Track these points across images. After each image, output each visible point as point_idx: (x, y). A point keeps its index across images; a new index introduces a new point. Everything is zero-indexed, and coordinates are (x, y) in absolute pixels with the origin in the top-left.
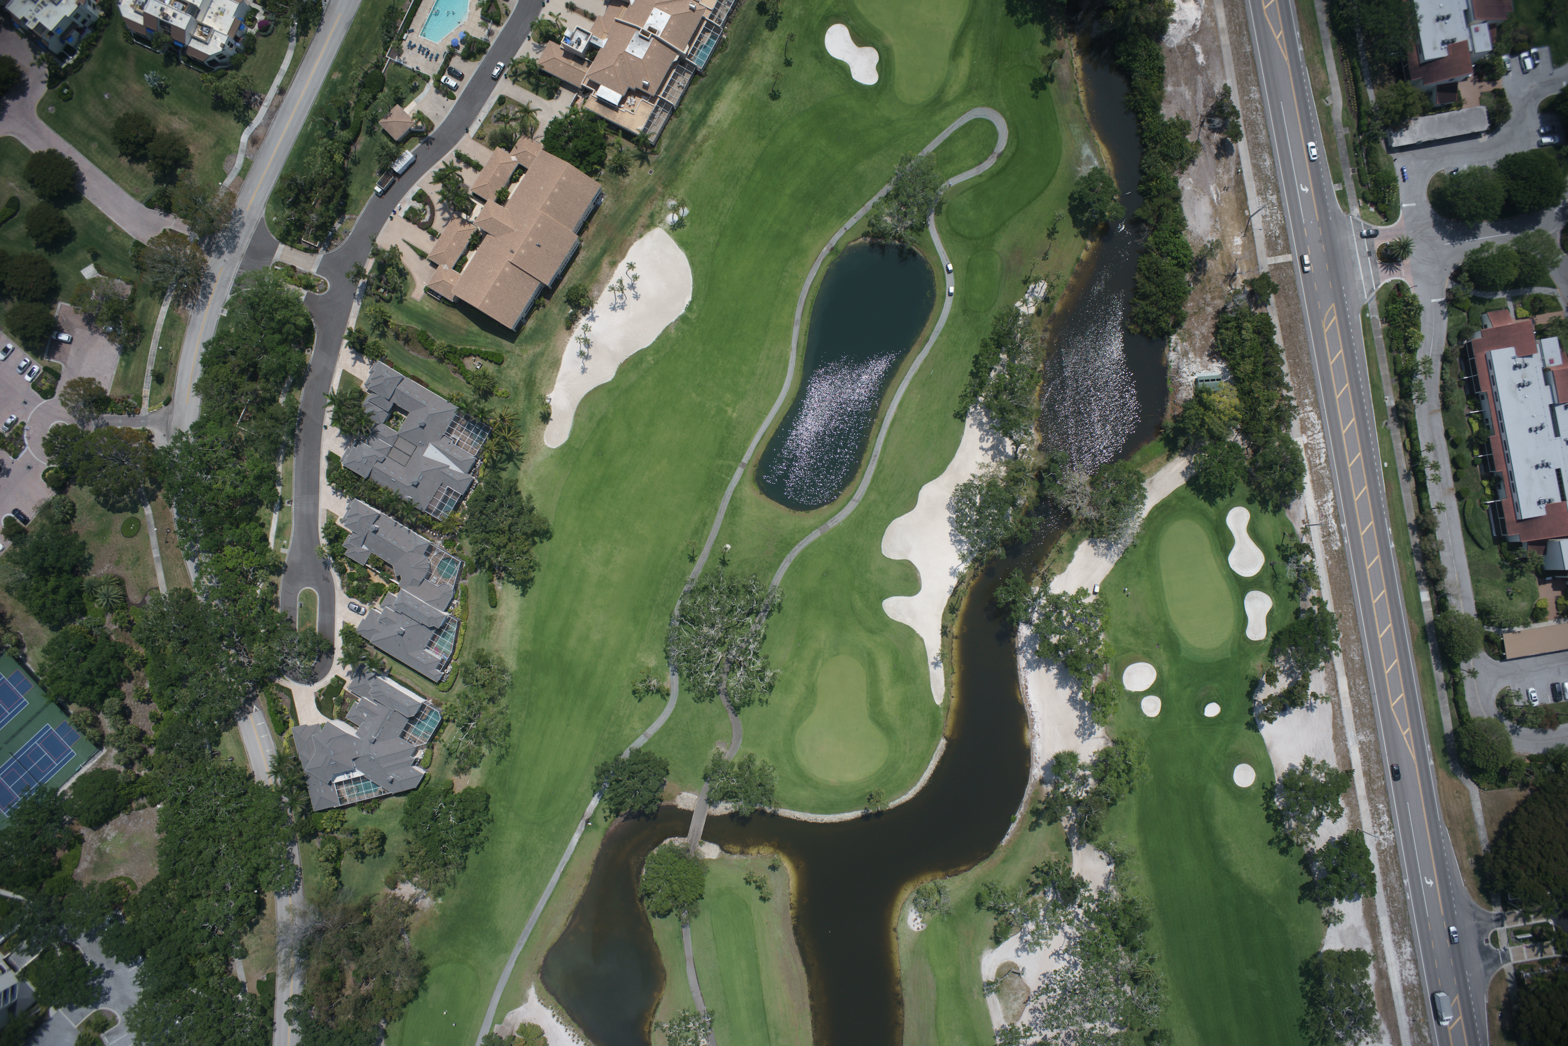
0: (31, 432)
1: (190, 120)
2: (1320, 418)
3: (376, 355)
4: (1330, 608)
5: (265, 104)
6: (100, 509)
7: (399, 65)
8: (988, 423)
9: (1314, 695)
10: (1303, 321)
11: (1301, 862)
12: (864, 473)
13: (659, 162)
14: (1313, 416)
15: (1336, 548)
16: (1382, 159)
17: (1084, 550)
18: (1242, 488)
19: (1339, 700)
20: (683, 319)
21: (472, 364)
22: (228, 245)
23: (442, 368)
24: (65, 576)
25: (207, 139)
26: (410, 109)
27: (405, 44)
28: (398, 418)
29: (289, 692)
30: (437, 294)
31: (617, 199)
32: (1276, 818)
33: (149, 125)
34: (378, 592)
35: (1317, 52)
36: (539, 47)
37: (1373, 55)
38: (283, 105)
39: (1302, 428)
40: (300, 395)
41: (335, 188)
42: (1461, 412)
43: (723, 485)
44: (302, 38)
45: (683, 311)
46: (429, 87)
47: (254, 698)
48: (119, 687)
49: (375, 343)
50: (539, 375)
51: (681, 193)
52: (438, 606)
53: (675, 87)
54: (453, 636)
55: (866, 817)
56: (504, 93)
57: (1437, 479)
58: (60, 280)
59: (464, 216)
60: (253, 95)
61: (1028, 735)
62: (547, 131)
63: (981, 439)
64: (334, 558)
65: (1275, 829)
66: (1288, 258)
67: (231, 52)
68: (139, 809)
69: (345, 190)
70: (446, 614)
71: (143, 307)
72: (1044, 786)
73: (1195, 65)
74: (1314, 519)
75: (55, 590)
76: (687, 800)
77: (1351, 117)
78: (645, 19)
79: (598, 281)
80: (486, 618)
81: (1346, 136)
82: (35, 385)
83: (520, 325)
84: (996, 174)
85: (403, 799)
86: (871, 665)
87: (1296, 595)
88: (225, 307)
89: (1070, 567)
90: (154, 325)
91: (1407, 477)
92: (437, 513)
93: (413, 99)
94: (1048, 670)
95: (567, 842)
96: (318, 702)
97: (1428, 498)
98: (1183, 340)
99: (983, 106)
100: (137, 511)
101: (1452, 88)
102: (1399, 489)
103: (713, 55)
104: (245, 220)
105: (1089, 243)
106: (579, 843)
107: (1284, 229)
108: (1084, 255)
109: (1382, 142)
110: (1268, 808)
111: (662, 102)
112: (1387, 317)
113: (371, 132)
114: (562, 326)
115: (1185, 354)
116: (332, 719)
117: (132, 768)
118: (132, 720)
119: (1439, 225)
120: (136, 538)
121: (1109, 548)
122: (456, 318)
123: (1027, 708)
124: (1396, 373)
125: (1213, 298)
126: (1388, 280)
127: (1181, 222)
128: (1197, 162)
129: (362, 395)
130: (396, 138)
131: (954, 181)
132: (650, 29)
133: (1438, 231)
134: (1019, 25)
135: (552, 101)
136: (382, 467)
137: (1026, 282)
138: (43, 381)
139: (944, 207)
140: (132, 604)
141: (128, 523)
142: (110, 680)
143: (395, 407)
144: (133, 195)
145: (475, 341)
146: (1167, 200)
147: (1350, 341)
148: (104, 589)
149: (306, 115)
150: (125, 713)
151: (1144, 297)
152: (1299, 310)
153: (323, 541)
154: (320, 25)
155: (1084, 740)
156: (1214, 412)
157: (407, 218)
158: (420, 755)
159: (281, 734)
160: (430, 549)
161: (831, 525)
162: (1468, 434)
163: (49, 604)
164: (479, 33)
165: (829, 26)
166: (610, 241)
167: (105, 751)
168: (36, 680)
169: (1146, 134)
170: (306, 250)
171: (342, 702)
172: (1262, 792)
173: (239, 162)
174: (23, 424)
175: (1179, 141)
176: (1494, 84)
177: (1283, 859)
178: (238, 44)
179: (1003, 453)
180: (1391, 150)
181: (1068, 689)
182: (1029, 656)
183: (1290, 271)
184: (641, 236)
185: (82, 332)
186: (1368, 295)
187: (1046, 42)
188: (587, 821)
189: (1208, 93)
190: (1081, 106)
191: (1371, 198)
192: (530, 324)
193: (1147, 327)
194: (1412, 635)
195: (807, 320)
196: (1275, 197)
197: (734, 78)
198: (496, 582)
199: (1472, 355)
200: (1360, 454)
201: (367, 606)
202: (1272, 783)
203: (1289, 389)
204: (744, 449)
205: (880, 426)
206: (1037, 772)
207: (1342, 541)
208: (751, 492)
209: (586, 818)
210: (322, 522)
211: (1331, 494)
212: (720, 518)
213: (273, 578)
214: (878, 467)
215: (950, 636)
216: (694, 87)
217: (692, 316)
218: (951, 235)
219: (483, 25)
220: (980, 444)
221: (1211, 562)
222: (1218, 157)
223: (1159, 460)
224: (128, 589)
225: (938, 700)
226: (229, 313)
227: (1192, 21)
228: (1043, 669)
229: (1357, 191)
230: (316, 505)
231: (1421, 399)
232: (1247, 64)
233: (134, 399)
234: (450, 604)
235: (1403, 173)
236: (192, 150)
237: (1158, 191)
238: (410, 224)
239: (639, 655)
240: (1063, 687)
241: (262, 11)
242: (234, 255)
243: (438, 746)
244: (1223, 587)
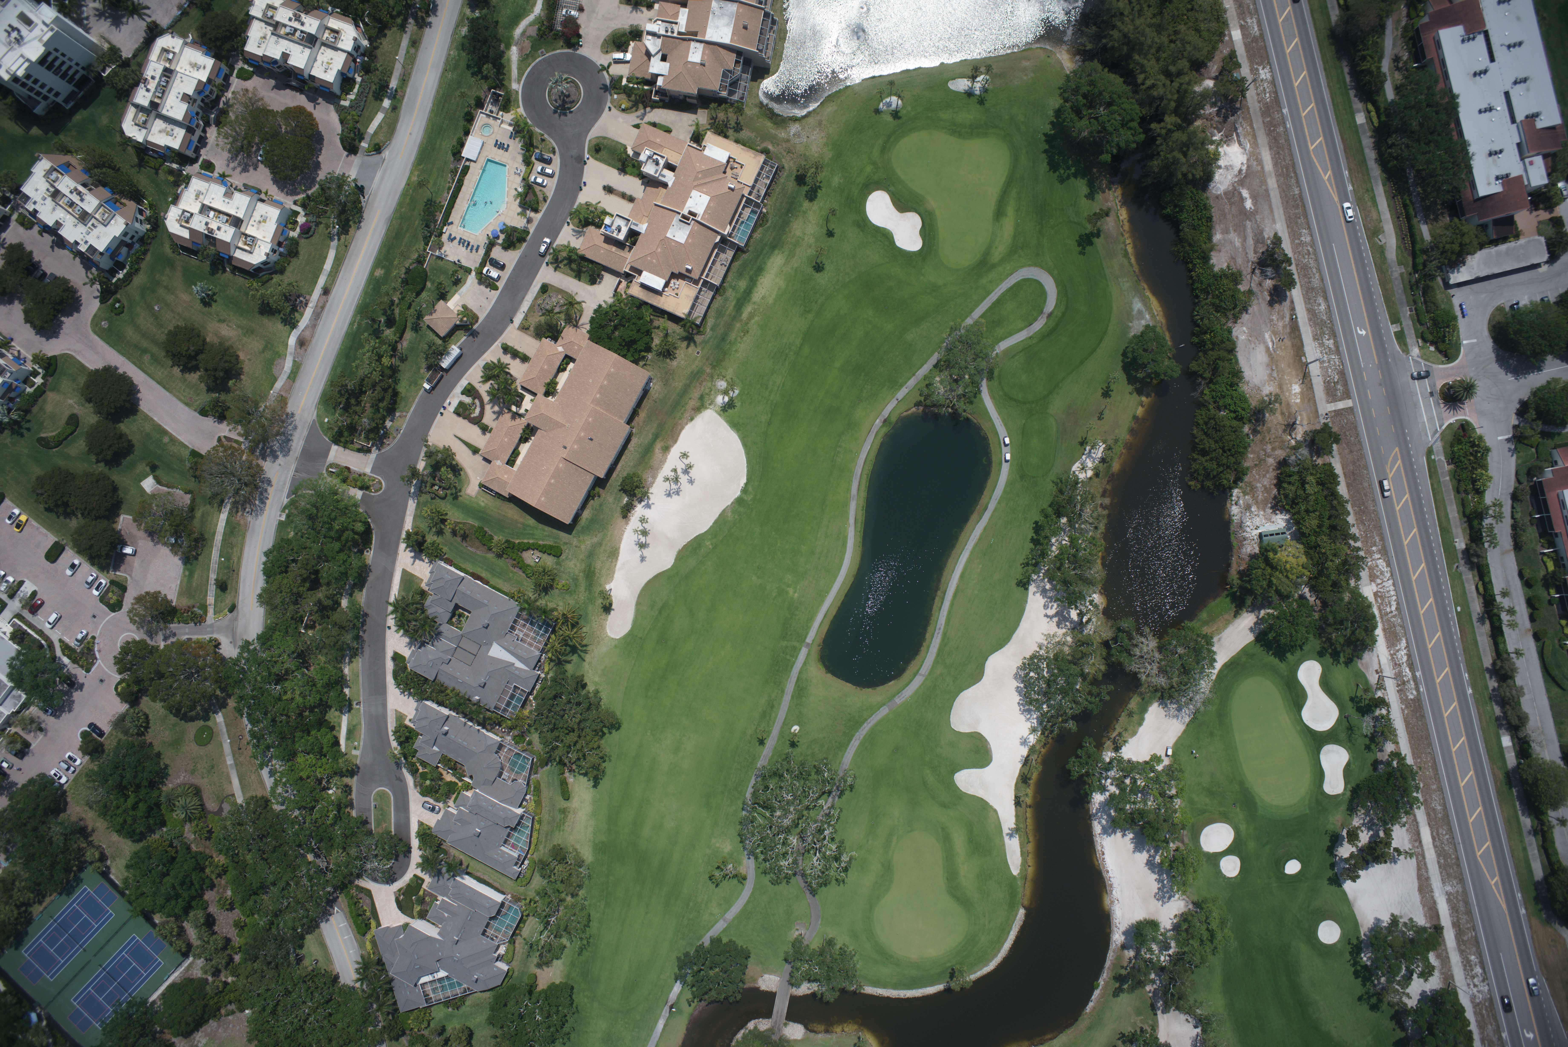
0: (102, 645)
1: (239, 326)
2: (1388, 565)
3: (435, 555)
4: (1410, 761)
5: (310, 305)
6: (173, 719)
7: (440, 258)
8: (1051, 590)
9: (1397, 850)
10: (1366, 467)
11: (1392, 1018)
12: (929, 647)
13: (705, 342)
14: (1382, 564)
15: (1411, 697)
16: (1439, 296)
17: (1154, 712)
18: (1314, 643)
19: (1423, 850)
20: (739, 501)
21: (531, 558)
22: (282, 449)
23: (501, 562)
24: (143, 791)
25: (256, 345)
26: (454, 303)
27: (445, 238)
28: (460, 616)
29: (368, 893)
30: (492, 490)
31: (666, 383)
32: (1364, 974)
33: (199, 336)
34: (451, 791)
35: (1367, 190)
36: (579, 233)
37: (1425, 191)
38: (328, 305)
39: (1370, 576)
40: (362, 597)
41: (385, 390)
42: (1534, 551)
43: (788, 666)
44: (343, 237)
45: (739, 493)
46: (472, 279)
47: (335, 900)
48: (201, 896)
49: (433, 543)
50: (598, 565)
51: (730, 373)
52: (511, 804)
53: (718, 266)
54: (528, 832)
55: (948, 990)
56: (546, 281)
57: (1513, 625)
58: (121, 493)
59: (514, 408)
60: (299, 296)
61: (1107, 901)
62: (592, 321)
63: (1046, 607)
64: (405, 758)
65: (1364, 985)
66: (1349, 403)
67: (275, 257)
68: (227, 1015)
69: (394, 389)
70: (520, 811)
71: (203, 516)
72: (1126, 952)
73: (1242, 210)
74: (1388, 671)
75: (135, 807)
76: (769, 982)
77: (1406, 255)
78: (684, 203)
79: (651, 468)
80: (560, 810)
81: (1401, 275)
82: (103, 599)
83: (577, 518)
84: (1046, 335)
85: (488, 994)
86: (946, 839)
87: (1373, 747)
88: (283, 511)
89: (1141, 730)
90: (214, 533)
91: (1481, 620)
92: (505, 710)
93: (456, 291)
94: (1124, 835)
95: (652, 1029)
96: (398, 901)
97: (1505, 642)
98: (1245, 493)
99: (1030, 266)
100: (208, 719)
101: (1509, 222)
102: (1474, 632)
103: (754, 230)
104: (297, 423)
105: (1144, 399)
106: (664, 1029)
107: (1342, 374)
108: (1140, 411)
109: (1439, 279)
110: (1355, 964)
111: (706, 283)
112: (1453, 459)
113: (416, 328)
114: (618, 514)
115: (1248, 508)
116: (413, 917)
117: (218, 976)
118: (216, 928)
119: (1501, 360)
120: (210, 746)
121: (1179, 709)
122: (512, 512)
123: (1104, 874)
124: (1464, 515)
125: (1273, 449)
126: (1452, 421)
127: (1237, 374)
128: (1250, 310)
129: (423, 594)
130: (442, 335)
131: (1004, 345)
132: (691, 213)
133: (1501, 366)
134: (1062, 180)
135: (595, 286)
136: (449, 669)
137: (1083, 443)
138: (110, 595)
139: (996, 373)
140: (210, 812)
141: (201, 731)
142: (193, 892)
143: (457, 607)
144: (187, 404)
145: (533, 534)
146: (1223, 353)
147: (1416, 485)
148: (182, 801)
149: (351, 313)
150: (210, 922)
151: (1204, 453)
152: (1362, 457)
153: (394, 744)
154: (360, 222)
155: (1164, 903)
156: (1281, 572)
157: (457, 413)
158: (502, 950)
159: (364, 935)
160: (500, 747)
161: (898, 700)
162: (1542, 573)
163: (129, 820)
164: (519, 223)
165: (870, 193)
166: (661, 426)
167: (191, 959)
168: (122, 894)
169: (1196, 285)
170: (359, 451)
171: (422, 901)
172: (1349, 948)
173: (288, 365)
174: (94, 638)
175: (1231, 293)
176: (1551, 212)
177: (1373, 1015)
178: (281, 249)
179: (1067, 619)
180: (1447, 286)
181: (1145, 853)
182: (1104, 822)
183: (1351, 417)
184: (692, 419)
185: (145, 543)
186: (1432, 437)
187: (1091, 196)
188: (671, 1007)
189: (1259, 239)
190: (1129, 259)
191: (1430, 338)
192: (586, 514)
193: (1209, 484)
194: (1496, 782)
195: (863, 494)
196: (1332, 341)
197: (776, 252)
198: (567, 774)
199: (1543, 494)
200: (1431, 600)
201: (441, 805)
202: (1358, 938)
203: (1355, 539)
204: (807, 629)
205: (943, 599)
206: (1117, 938)
207: (1417, 689)
208: (817, 673)
209: (670, 1004)
210: (391, 726)
211: (1404, 641)
212: (787, 699)
213: (347, 780)
214: (943, 640)
215: (1024, 806)
216: (736, 264)
217: (748, 498)
218: (1004, 400)
219: (522, 214)
220: (1044, 612)
221: (1284, 718)
222: (1271, 303)
223: (1226, 616)
224: (205, 797)
225: (1015, 871)
226: (288, 516)
227: (1237, 165)
228: (1119, 834)
229: (1416, 331)
230: (384, 705)
231: (1494, 544)
232: (1297, 207)
233: (199, 608)
234: (524, 799)
235: (1462, 309)
236: (242, 356)
237: (1213, 344)
238: (460, 419)
239: (713, 841)
240: (1140, 852)
241: (302, 213)
242: (288, 458)
243: (519, 941)
244: (1298, 743)
